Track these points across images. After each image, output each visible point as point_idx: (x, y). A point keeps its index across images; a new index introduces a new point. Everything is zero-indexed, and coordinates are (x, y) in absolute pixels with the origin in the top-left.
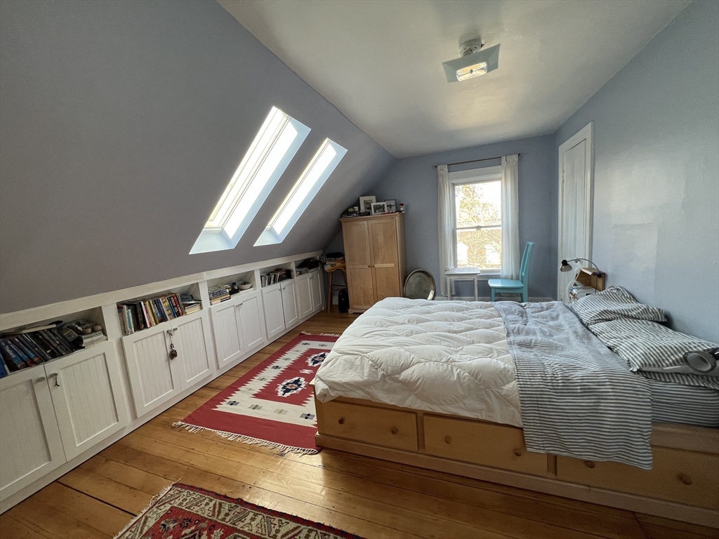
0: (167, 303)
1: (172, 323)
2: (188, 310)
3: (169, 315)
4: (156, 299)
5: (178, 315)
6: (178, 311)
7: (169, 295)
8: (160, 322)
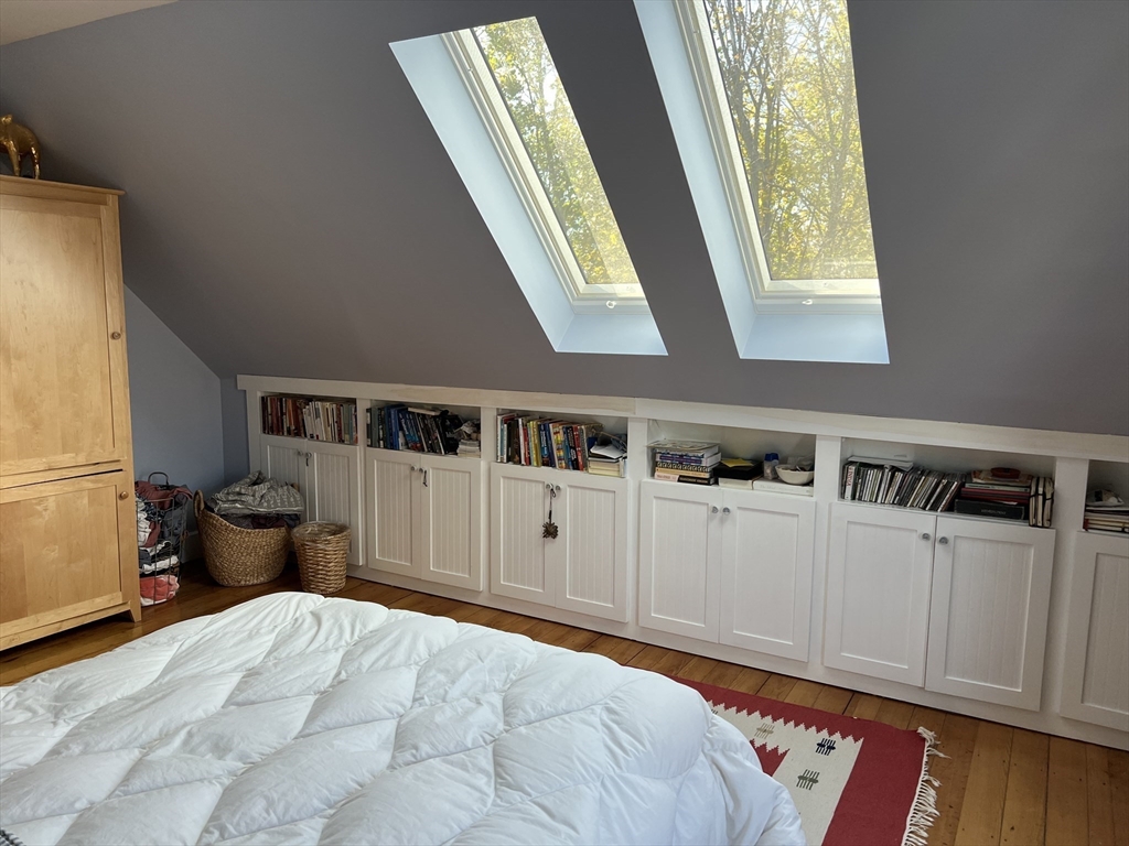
0: (561, 437)
1: (561, 476)
2: (594, 466)
3: (560, 459)
4: (545, 421)
5: (575, 465)
6: (577, 460)
7: (569, 424)
8: (544, 465)
